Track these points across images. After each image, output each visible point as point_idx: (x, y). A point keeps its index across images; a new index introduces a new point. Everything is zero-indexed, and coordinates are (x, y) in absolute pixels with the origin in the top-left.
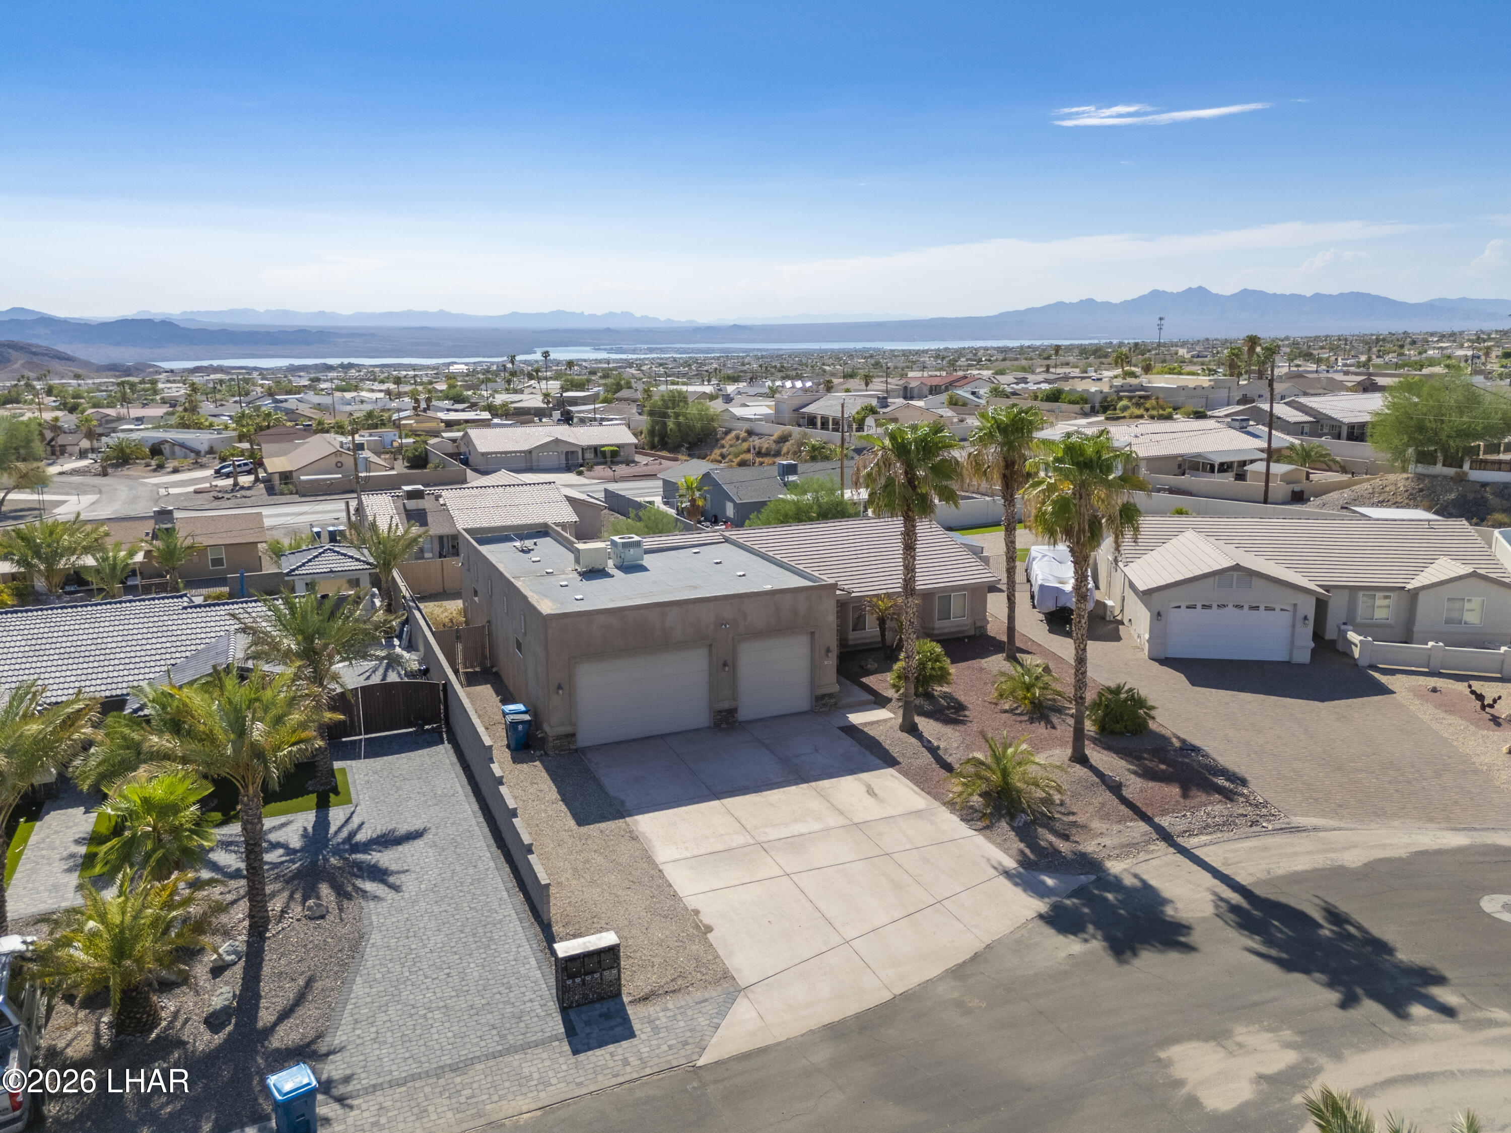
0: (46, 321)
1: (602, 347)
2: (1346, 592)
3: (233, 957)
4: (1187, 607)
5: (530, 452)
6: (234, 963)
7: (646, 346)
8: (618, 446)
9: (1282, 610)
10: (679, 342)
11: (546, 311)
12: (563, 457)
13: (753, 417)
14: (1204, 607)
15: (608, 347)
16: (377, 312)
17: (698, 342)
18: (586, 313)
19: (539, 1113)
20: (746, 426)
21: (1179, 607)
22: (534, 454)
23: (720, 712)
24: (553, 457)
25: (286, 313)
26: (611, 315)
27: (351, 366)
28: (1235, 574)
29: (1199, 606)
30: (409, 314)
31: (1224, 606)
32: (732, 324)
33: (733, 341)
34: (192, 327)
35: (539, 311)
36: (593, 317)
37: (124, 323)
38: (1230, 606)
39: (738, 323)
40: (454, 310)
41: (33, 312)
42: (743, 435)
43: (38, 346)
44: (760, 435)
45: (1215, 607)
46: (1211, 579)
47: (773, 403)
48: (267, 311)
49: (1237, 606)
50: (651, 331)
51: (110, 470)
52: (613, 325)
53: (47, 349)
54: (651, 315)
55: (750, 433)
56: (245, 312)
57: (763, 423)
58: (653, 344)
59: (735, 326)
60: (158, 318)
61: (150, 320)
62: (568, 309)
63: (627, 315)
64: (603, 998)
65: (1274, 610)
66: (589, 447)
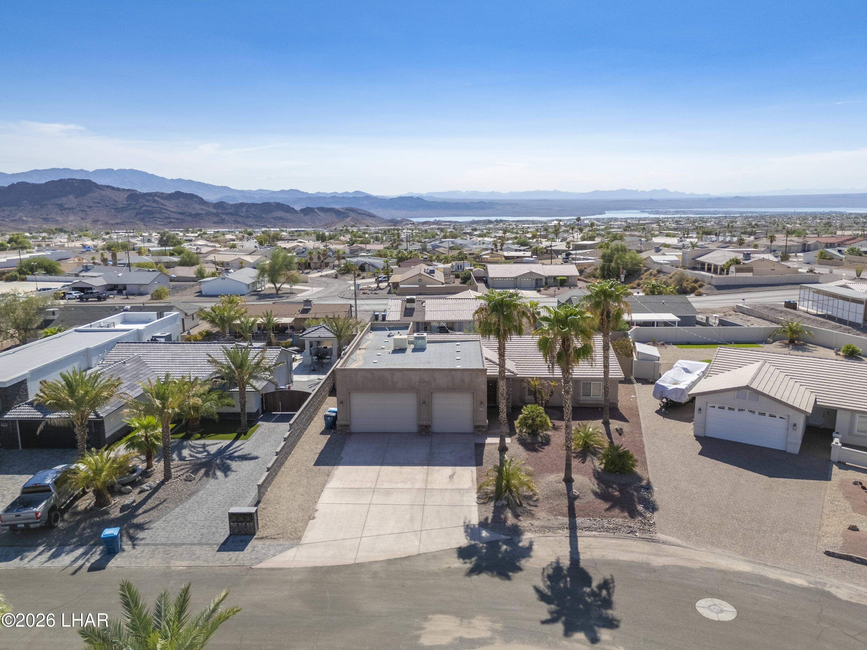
0: (368, 198)
1: (646, 210)
2: (849, 412)
3: (148, 488)
4: (719, 408)
5: (516, 278)
6: (148, 490)
7: (674, 210)
8: (568, 277)
9: (781, 418)
10: (696, 207)
11: (615, 190)
12: (534, 282)
13: (662, 262)
14: (730, 409)
15: (650, 210)
16: (521, 191)
17: (709, 208)
18: (639, 190)
19: (185, 568)
20: (657, 267)
21: (714, 407)
22: (518, 279)
23: (421, 426)
24: (529, 281)
25: (475, 193)
26: (655, 191)
27: (501, 221)
28: (748, 391)
29: (726, 408)
30: (538, 192)
31: (743, 410)
32: (734, 195)
33: (734, 207)
34: (430, 201)
35: (611, 190)
36: (643, 192)
37: (401, 199)
38: (747, 410)
39: (739, 195)
40: (562, 190)
41: (363, 193)
42: (655, 272)
43: (361, 210)
44: (665, 273)
45: (736, 410)
46: (732, 393)
47: (681, 254)
48: (466, 192)
49: (751, 411)
50: (679, 201)
51: (339, 276)
52: (655, 197)
53: (365, 211)
54: (680, 191)
55: (659, 272)
56: (455, 193)
57: (668, 266)
58: (680, 208)
59: (736, 197)
60: (415, 196)
61: (412, 197)
62: (628, 189)
63: (665, 191)
64: (247, 534)
65: (775, 417)
66: (549, 277)
